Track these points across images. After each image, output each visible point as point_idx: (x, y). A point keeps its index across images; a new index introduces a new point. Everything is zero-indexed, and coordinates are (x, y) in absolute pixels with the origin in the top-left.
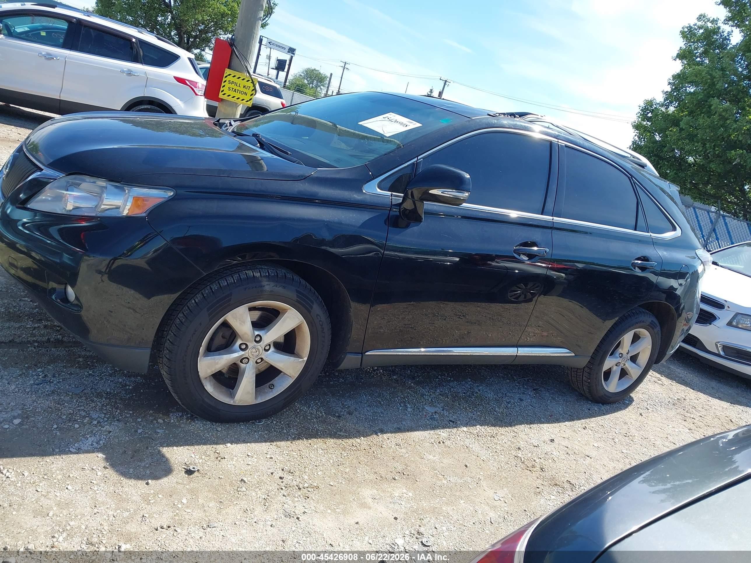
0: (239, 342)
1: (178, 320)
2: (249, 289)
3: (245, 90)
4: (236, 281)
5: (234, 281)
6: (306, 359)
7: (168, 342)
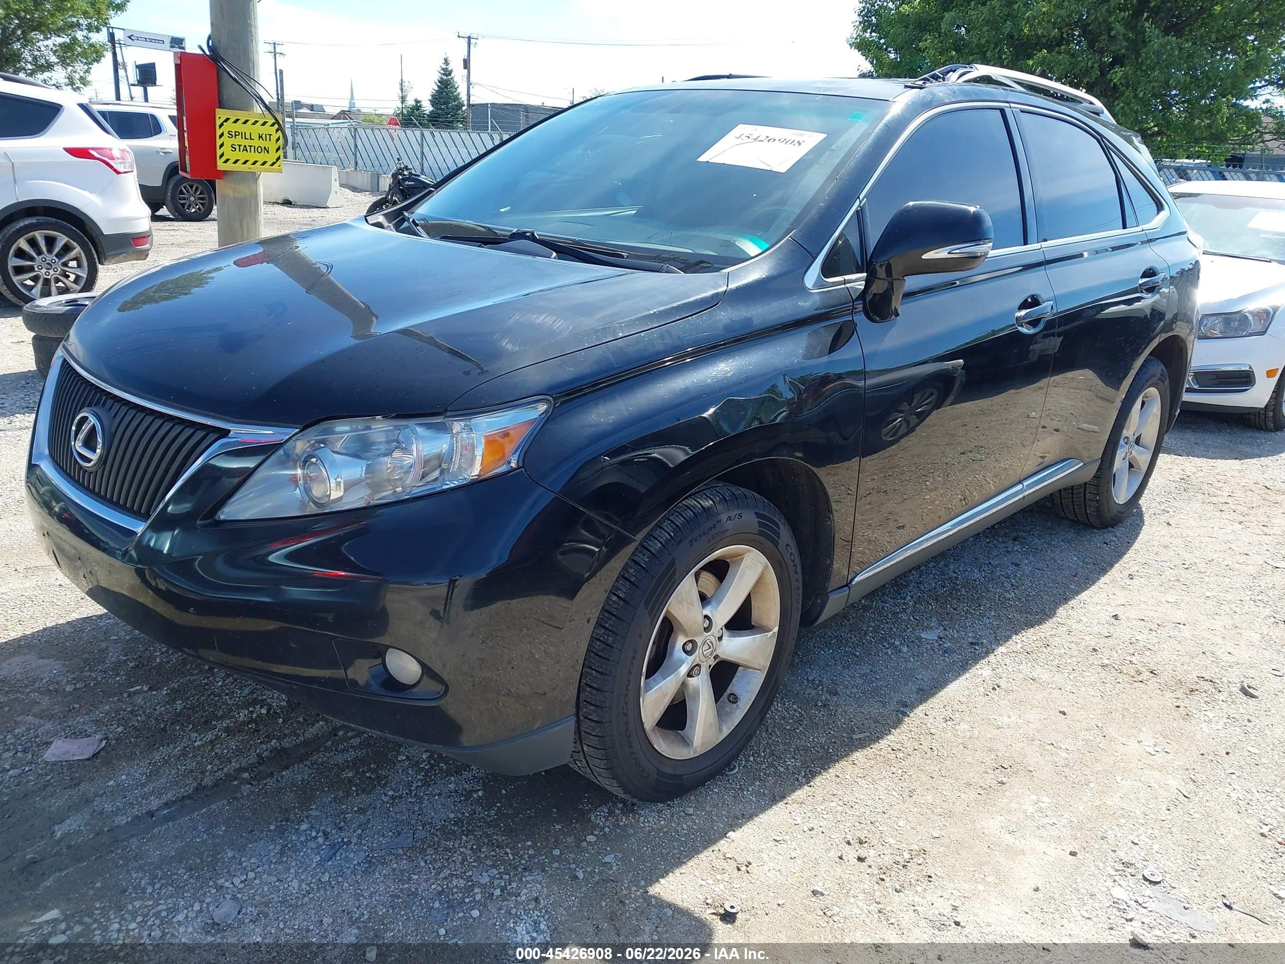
0: (681, 640)
1: (598, 643)
2: (696, 541)
3: (262, 143)
4: (672, 534)
5: (670, 535)
6: (776, 629)
7: (588, 689)
